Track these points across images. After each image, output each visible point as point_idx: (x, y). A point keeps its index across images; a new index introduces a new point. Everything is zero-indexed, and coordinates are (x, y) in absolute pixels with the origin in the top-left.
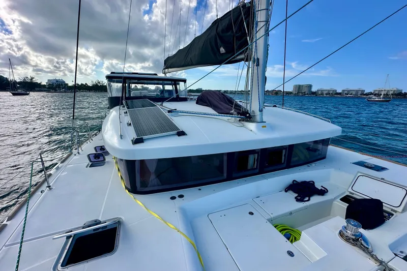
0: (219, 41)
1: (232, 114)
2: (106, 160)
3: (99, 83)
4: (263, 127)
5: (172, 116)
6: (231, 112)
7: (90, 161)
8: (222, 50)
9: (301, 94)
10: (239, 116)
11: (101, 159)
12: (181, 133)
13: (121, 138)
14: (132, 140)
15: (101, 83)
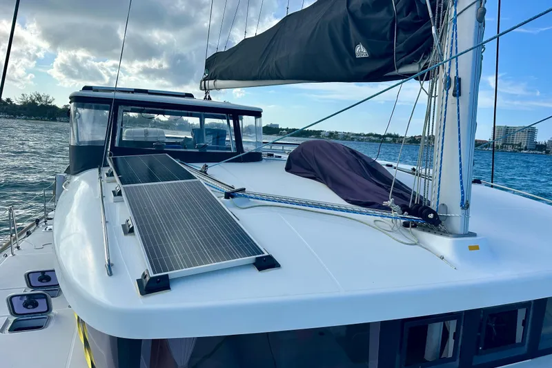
0: (352, 29)
1: (388, 209)
2: (54, 311)
3: (39, 98)
4: (471, 248)
5: (236, 206)
6: (385, 203)
7: (13, 313)
8: (361, 51)
9: (510, 149)
10: (406, 215)
11: (42, 306)
12: (266, 263)
13: (110, 274)
14: (139, 282)
15: (44, 99)
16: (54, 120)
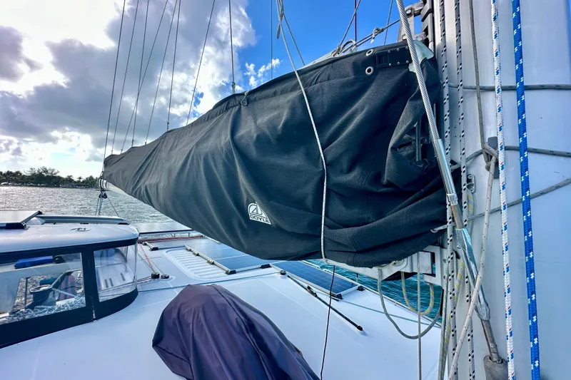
8: (258, 212)
16: (58, 186)
